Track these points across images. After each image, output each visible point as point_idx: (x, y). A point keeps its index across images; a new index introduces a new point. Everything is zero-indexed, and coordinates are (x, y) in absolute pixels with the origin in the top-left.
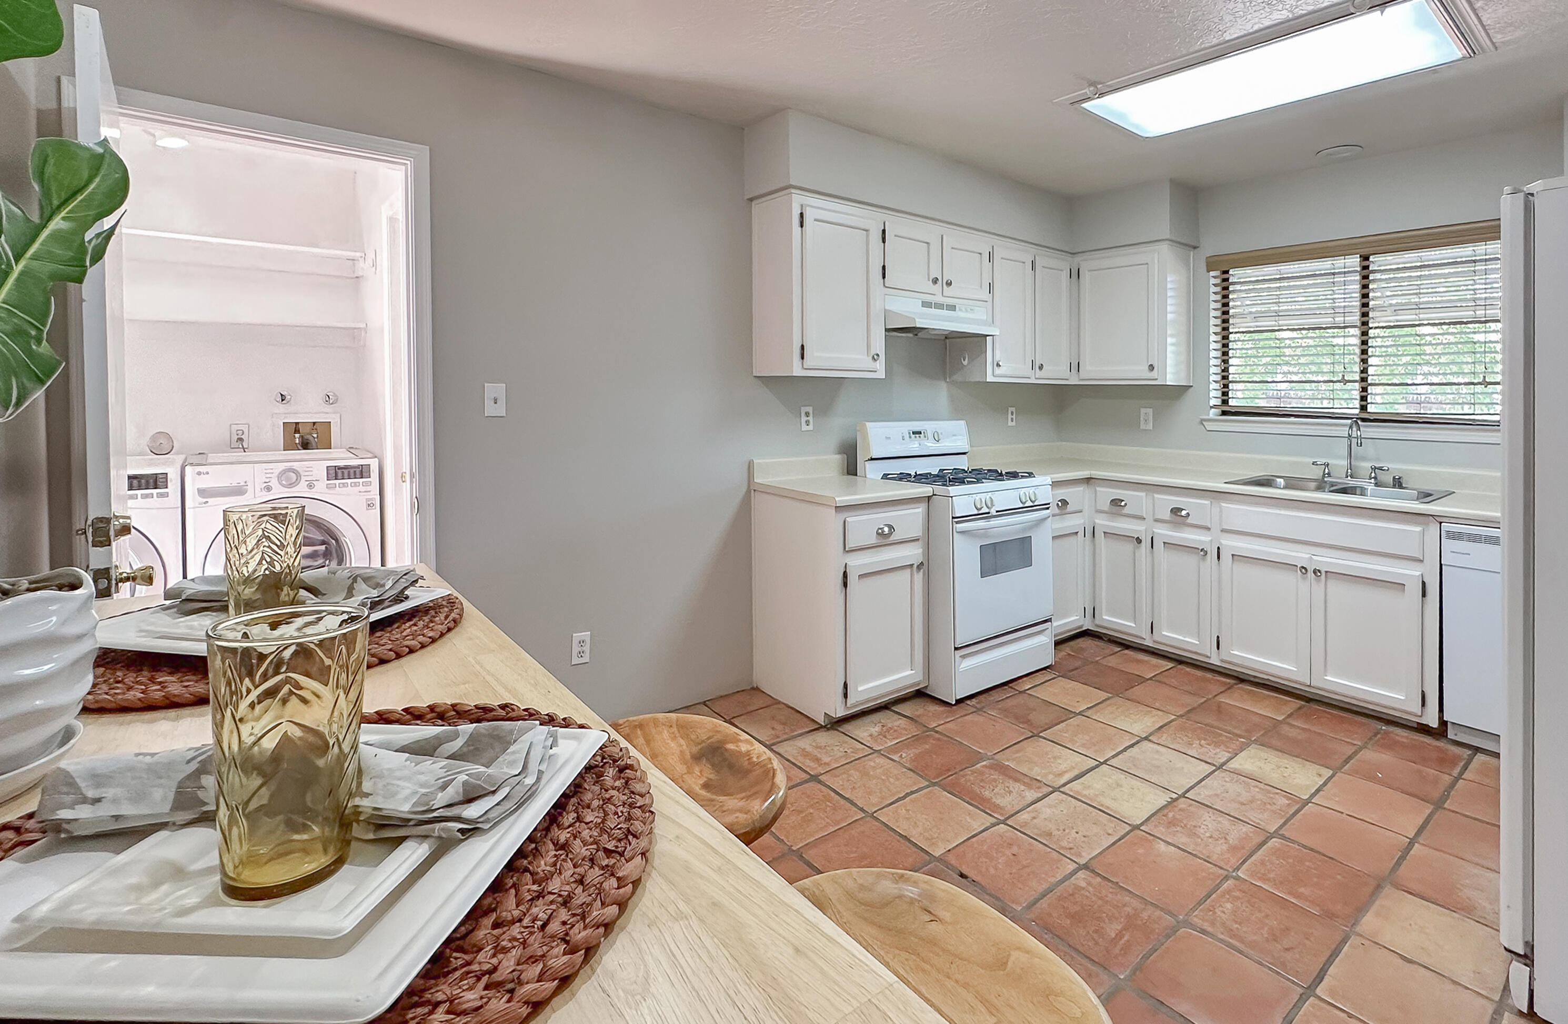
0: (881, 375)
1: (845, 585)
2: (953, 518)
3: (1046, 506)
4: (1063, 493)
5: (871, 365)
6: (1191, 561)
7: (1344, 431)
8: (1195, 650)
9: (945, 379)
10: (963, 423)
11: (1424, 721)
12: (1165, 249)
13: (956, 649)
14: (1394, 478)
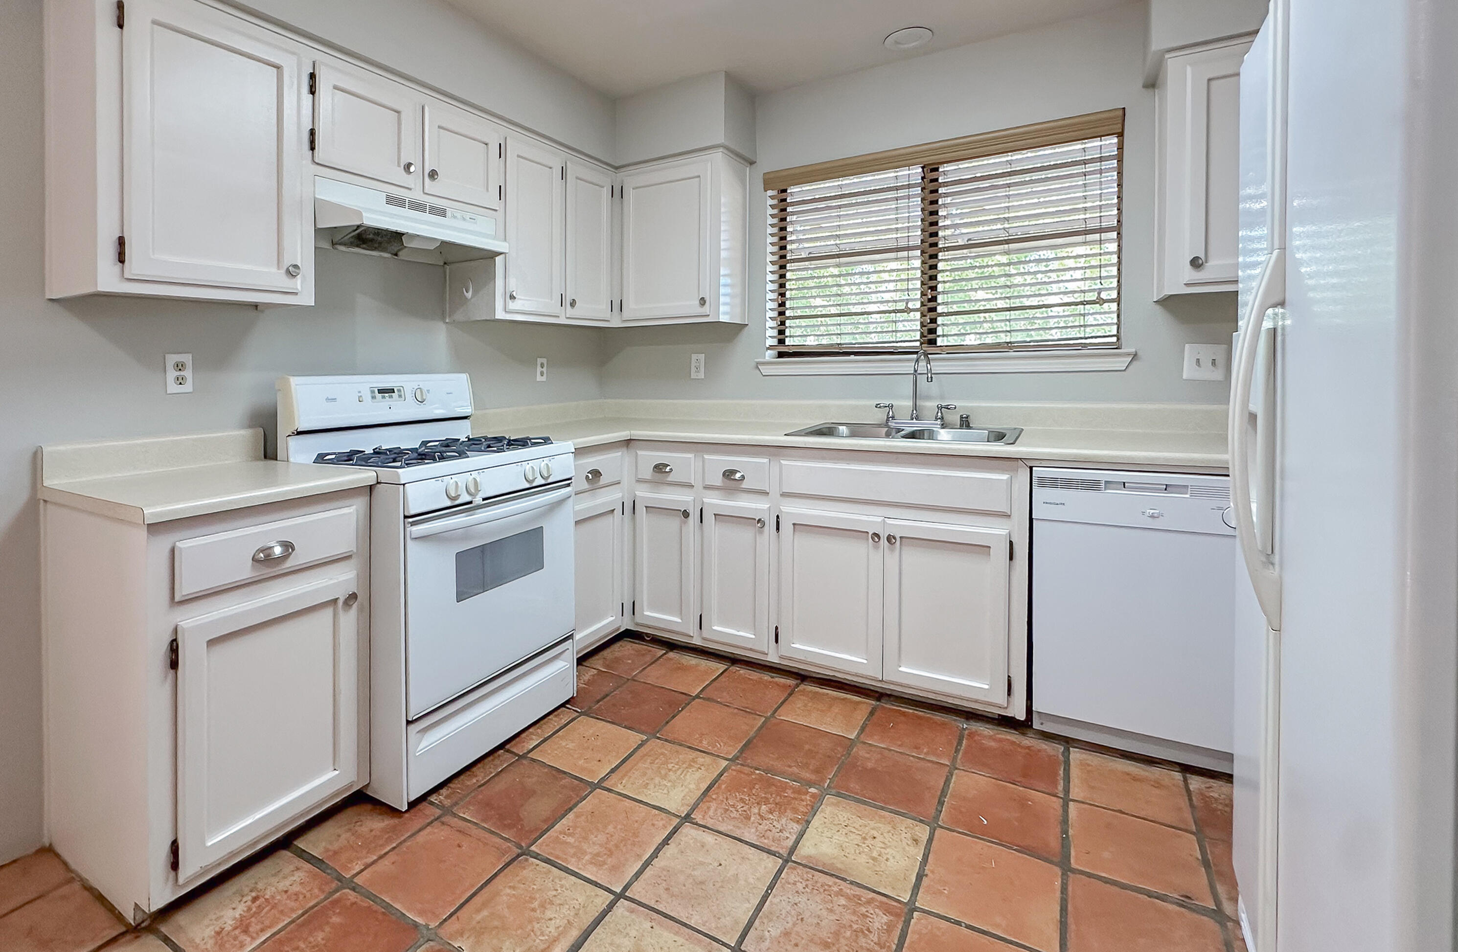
0: (307, 299)
1: (174, 664)
2: (406, 517)
3: (566, 482)
4: (592, 462)
5: (286, 283)
6: (745, 535)
7: (910, 367)
8: (750, 646)
9: (443, 318)
10: (464, 377)
11: (1009, 713)
12: (718, 157)
13: (409, 723)
14: (961, 417)
